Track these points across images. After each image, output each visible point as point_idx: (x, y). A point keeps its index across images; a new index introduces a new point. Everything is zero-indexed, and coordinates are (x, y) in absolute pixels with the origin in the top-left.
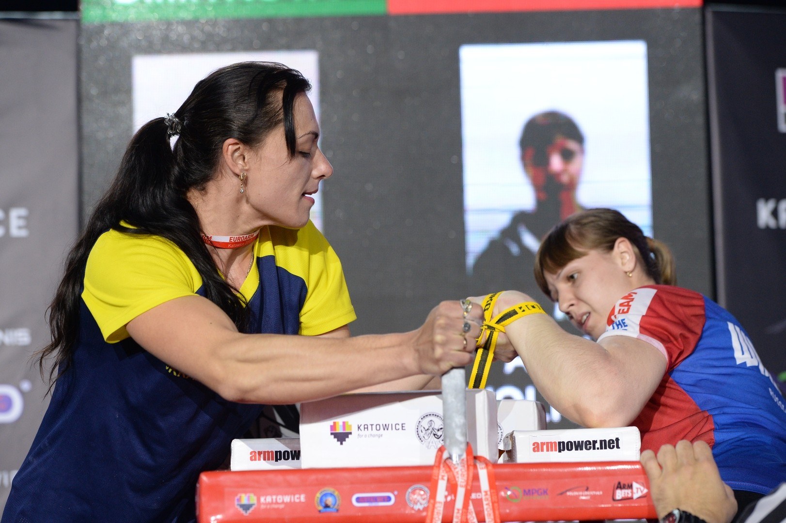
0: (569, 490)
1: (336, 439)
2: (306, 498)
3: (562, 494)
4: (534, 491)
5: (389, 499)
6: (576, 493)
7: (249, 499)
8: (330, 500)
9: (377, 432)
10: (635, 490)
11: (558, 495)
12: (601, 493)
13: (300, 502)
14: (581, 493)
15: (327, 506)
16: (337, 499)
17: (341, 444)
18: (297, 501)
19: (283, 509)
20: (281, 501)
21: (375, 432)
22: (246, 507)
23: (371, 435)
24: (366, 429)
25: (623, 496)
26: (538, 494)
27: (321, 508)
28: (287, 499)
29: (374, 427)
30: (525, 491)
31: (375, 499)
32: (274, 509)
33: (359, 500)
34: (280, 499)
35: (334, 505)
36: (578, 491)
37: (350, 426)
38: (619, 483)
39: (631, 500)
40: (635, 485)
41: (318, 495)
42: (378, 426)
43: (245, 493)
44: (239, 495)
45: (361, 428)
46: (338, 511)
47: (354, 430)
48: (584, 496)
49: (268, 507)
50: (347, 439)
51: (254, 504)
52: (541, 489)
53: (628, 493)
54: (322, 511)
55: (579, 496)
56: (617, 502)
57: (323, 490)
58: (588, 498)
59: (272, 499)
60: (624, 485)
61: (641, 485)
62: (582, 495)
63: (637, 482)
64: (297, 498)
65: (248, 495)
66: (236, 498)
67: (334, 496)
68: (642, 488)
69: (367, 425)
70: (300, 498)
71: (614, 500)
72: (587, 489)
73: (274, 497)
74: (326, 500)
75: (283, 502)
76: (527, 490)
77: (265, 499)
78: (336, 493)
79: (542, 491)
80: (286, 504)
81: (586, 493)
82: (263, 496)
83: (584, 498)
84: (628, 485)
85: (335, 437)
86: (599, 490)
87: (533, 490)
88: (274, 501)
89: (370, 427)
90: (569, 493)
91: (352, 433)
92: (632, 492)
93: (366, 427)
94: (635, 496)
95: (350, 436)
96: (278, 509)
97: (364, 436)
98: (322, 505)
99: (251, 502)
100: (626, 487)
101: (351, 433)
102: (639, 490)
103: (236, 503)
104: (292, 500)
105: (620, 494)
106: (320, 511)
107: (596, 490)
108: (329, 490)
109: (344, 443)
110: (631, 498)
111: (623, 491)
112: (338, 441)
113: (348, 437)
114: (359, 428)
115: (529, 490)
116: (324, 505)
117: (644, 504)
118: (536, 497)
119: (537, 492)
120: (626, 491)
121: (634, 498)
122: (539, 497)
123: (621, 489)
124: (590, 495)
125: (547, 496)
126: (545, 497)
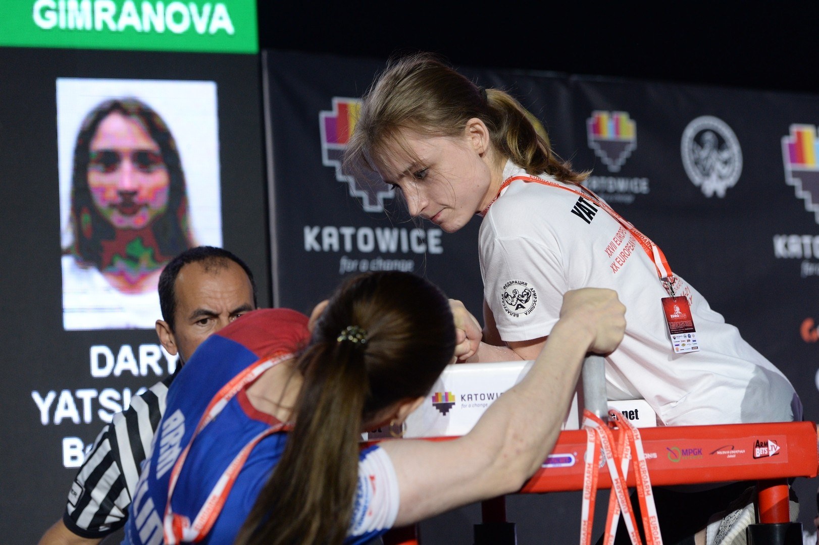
0: (718, 450)
1: (438, 410)
3: (713, 453)
4: (691, 451)
5: (569, 460)
6: (724, 452)
9: (483, 401)
10: (770, 448)
11: (710, 454)
12: (744, 451)
14: (728, 452)
17: (444, 414)
21: (479, 401)
23: (475, 404)
24: (470, 399)
25: (761, 453)
26: (694, 453)
29: (478, 397)
30: (683, 451)
31: (558, 460)
36: (726, 450)
37: (454, 397)
38: (758, 442)
39: (768, 457)
40: (770, 443)
42: (483, 396)
45: (465, 398)
47: (458, 401)
48: (732, 454)
50: (450, 410)
52: (696, 449)
53: (765, 451)
55: (727, 455)
56: (756, 460)
58: (734, 456)
60: (762, 443)
61: (774, 443)
62: (729, 454)
63: (771, 441)
68: (775, 446)
69: (471, 395)
71: (755, 458)
72: (733, 449)
76: (685, 451)
79: (697, 451)
81: (733, 452)
83: (729, 457)
84: (765, 443)
85: (437, 408)
86: (743, 450)
87: (689, 450)
89: (474, 397)
90: (719, 453)
91: (456, 404)
92: (768, 450)
93: (470, 397)
94: (771, 453)
95: (453, 406)
97: (468, 406)
100: (763, 445)
101: (454, 404)
102: (773, 447)
105: (759, 452)
107: (740, 449)
109: (447, 413)
110: (768, 456)
111: (761, 449)
112: (441, 411)
113: (451, 407)
114: (462, 398)
115: (687, 450)
117: (777, 461)
118: (692, 457)
119: (693, 451)
120: (763, 449)
121: (770, 455)
122: (695, 457)
123: (759, 447)
124: (736, 454)
125: (701, 456)
126: (700, 457)
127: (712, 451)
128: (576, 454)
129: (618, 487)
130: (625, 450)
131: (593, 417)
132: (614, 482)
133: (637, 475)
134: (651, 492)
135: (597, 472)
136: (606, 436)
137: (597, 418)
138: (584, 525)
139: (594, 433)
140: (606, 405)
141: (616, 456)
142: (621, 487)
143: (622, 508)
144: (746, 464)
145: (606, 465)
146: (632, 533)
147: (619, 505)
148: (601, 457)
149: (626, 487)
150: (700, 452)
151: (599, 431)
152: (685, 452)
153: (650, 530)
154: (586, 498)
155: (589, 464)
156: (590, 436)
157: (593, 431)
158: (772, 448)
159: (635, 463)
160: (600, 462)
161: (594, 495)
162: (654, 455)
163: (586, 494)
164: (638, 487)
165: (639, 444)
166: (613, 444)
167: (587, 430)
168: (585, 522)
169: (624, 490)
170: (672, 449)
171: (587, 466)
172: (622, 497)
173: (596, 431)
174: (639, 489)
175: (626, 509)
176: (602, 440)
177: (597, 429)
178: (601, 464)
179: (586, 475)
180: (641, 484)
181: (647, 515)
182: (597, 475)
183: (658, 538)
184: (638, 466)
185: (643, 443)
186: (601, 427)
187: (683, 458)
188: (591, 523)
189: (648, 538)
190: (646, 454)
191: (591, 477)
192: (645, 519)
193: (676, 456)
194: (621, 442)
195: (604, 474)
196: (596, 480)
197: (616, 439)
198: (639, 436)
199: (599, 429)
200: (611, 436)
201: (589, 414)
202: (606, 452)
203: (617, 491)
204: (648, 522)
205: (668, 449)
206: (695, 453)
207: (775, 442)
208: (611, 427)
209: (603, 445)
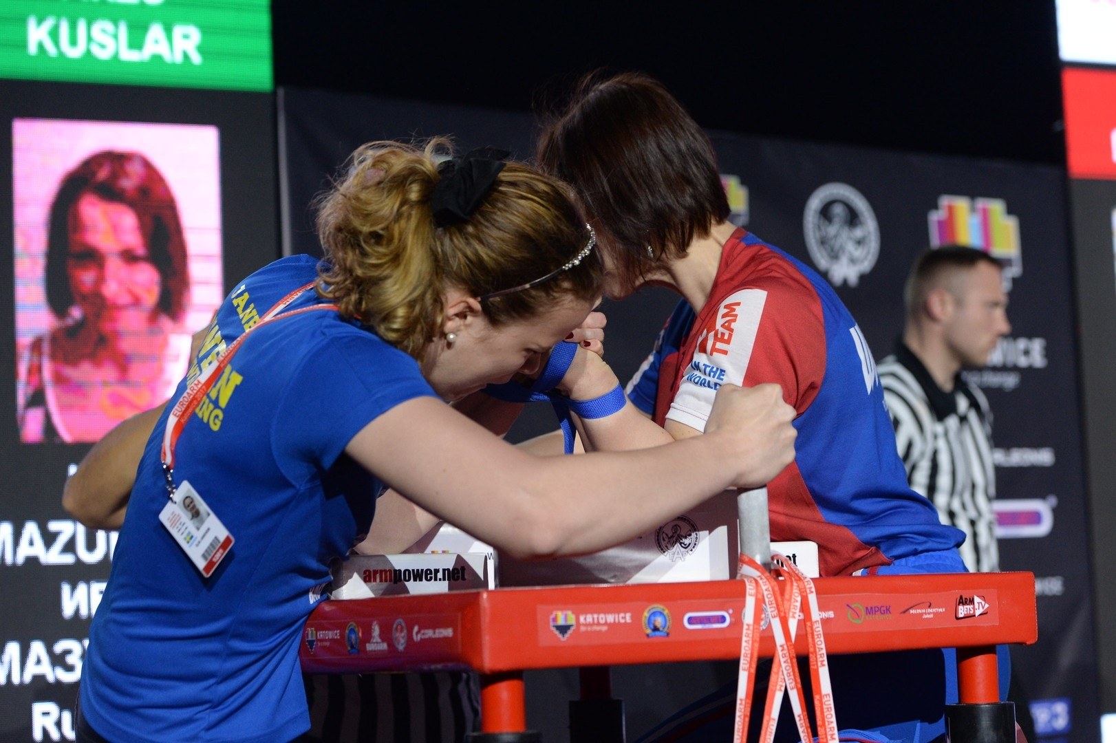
0: (911, 608)
2: (632, 618)
3: (904, 612)
5: (723, 619)
6: (919, 611)
7: (566, 618)
8: (659, 621)
10: (976, 605)
11: (901, 613)
12: (944, 610)
13: (626, 623)
14: (924, 611)
15: (656, 629)
16: (667, 619)
18: (622, 621)
19: (606, 632)
20: (602, 621)
22: (563, 629)
25: (966, 613)
27: (649, 631)
28: (610, 618)
30: (867, 608)
31: (708, 620)
32: (596, 632)
33: (691, 621)
34: (602, 618)
35: (664, 628)
36: (921, 609)
38: (961, 597)
39: (974, 618)
40: (977, 600)
41: (646, 614)
43: (562, 610)
44: (554, 613)
46: (668, 634)
48: (928, 613)
49: (589, 629)
51: (572, 625)
52: (883, 607)
53: (970, 610)
54: (650, 635)
55: (922, 614)
56: (958, 621)
57: (650, 607)
58: (931, 616)
59: (593, 619)
60: (966, 599)
61: (982, 599)
62: (926, 613)
63: (978, 596)
64: (622, 618)
65: (565, 612)
66: (552, 617)
67: (665, 617)
68: (983, 603)
70: (624, 618)
71: (957, 618)
72: (930, 607)
73: (595, 616)
74: (655, 621)
75: (606, 623)
76: (869, 609)
77: (585, 619)
78: (666, 612)
79: (885, 609)
80: (610, 625)
81: (930, 610)
82: (582, 614)
83: (925, 616)
84: (970, 599)
86: (942, 608)
87: (875, 608)
88: (596, 621)
90: (912, 611)
92: (974, 608)
94: (978, 613)
96: (600, 631)
98: (649, 627)
99: (569, 623)
100: (968, 602)
102: (981, 605)
103: (552, 624)
104: (617, 621)
105: (963, 611)
106: (648, 635)
107: (939, 607)
108: (658, 607)
110: (975, 616)
111: (965, 607)
115: (872, 608)
116: (652, 626)
117: (986, 623)
118: (878, 617)
119: (879, 609)
120: (968, 607)
121: (977, 615)
122: (882, 617)
123: (963, 605)
124: (934, 613)
125: (890, 615)
126: (888, 617)
127: (905, 609)
128: (731, 611)
129: (784, 656)
130: (792, 607)
131: (752, 563)
132: (779, 649)
133: (810, 640)
134: (826, 663)
135: (758, 635)
136: (770, 589)
137: (757, 564)
138: (741, 704)
139: (754, 585)
140: (768, 547)
141: (782, 614)
142: (787, 655)
143: (788, 682)
144: (946, 626)
145: (770, 627)
146: (799, 716)
147: (784, 679)
148: (763, 616)
149: (794, 655)
150: (888, 610)
151: (761, 582)
152: (869, 611)
153: (822, 712)
154: (744, 670)
155: (748, 625)
156: (750, 588)
157: (753, 581)
158: (979, 607)
159: (808, 624)
160: (762, 623)
161: (754, 666)
162: (831, 614)
163: (744, 664)
164: (811, 655)
165: (813, 599)
166: (779, 599)
167: (746, 580)
168: (741, 700)
169: (791, 659)
170: (853, 606)
171: (745, 627)
172: (788, 668)
173: (756, 582)
174: (812, 659)
175: (793, 684)
176: (765, 593)
177: (758, 579)
178: (763, 625)
179: (744, 639)
180: (815, 652)
181: (819, 692)
182: (758, 639)
183: (832, 722)
184: (812, 627)
185: (818, 598)
186: (763, 577)
187: (867, 617)
188: (750, 701)
189: (819, 722)
190: (820, 613)
191: (750, 642)
192: (816, 698)
193: (859, 616)
194: (787, 597)
195: (766, 639)
196: (757, 645)
197: (782, 592)
198: (813, 589)
199: (761, 579)
200: (777, 589)
201: (747, 559)
202: (770, 610)
203: (782, 660)
204: (821, 701)
205: (848, 605)
206: (882, 612)
207: (983, 597)
208: (775, 576)
209: (767, 600)
